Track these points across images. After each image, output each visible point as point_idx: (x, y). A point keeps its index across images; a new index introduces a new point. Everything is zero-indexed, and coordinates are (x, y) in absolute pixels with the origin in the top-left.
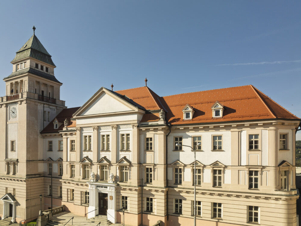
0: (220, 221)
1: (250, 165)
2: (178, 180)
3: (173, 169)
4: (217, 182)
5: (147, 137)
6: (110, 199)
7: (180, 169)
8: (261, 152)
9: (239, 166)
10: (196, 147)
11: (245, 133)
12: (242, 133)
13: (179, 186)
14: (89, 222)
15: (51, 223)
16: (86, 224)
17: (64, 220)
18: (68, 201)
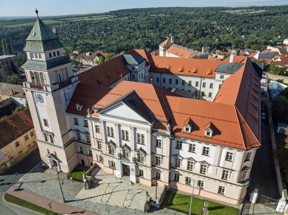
0: (202, 189)
1: (225, 167)
2: (178, 165)
3: (174, 159)
4: (203, 170)
5: (157, 139)
6: (132, 170)
7: (180, 160)
8: (232, 163)
9: (218, 166)
10: (192, 149)
11: (225, 151)
12: (223, 150)
13: (178, 168)
14: (118, 183)
15: (93, 184)
16: (117, 186)
17: (101, 180)
18: (98, 161)
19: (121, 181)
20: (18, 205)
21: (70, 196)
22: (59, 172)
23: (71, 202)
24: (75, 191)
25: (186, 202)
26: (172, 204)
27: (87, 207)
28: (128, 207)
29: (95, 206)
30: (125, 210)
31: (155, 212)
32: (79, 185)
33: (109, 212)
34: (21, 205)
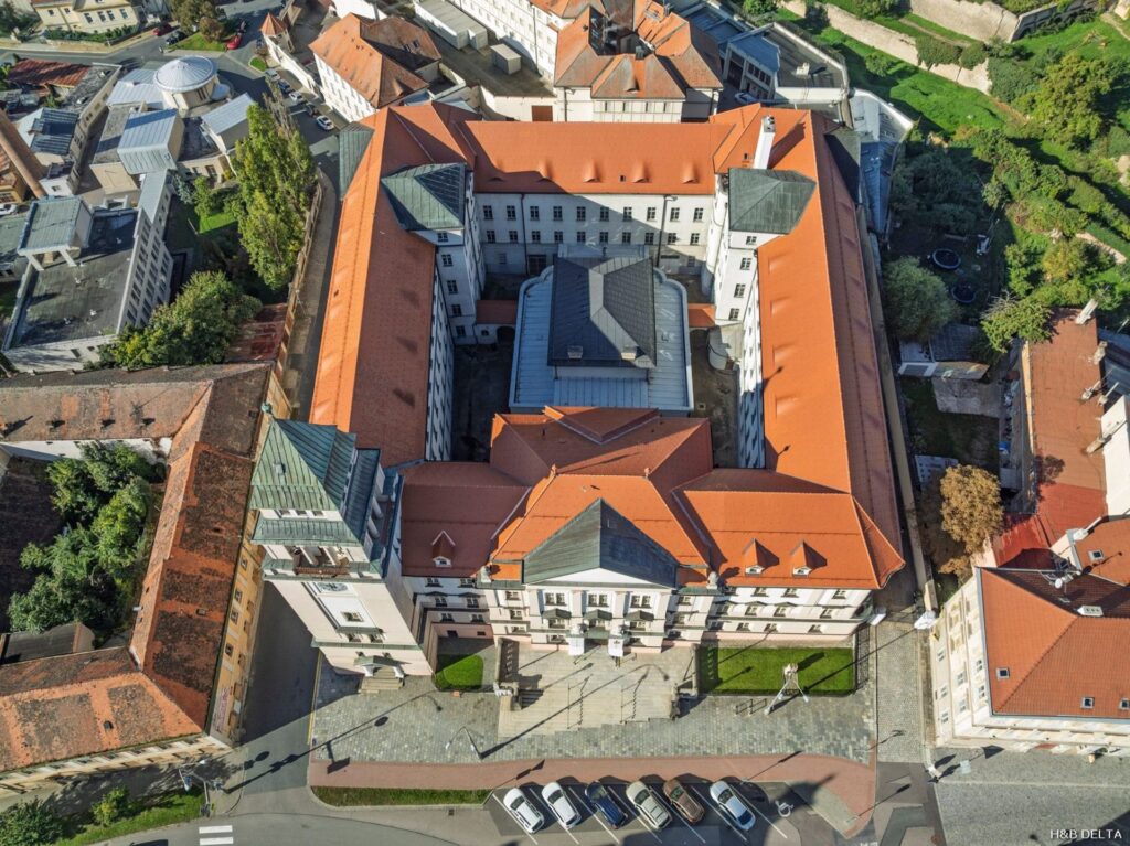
6: (615, 643)
14: (584, 668)
15: (527, 694)
16: (586, 680)
17: (539, 677)
18: (508, 634)
19: (587, 662)
20: (375, 804)
21: (483, 737)
22: (401, 679)
23: (497, 753)
24: (484, 719)
25: (747, 666)
26: (720, 682)
27: (540, 752)
28: (630, 720)
29: (557, 743)
30: (628, 728)
31: (692, 711)
32: (483, 700)
33: (596, 745)
34: (381, 803)
